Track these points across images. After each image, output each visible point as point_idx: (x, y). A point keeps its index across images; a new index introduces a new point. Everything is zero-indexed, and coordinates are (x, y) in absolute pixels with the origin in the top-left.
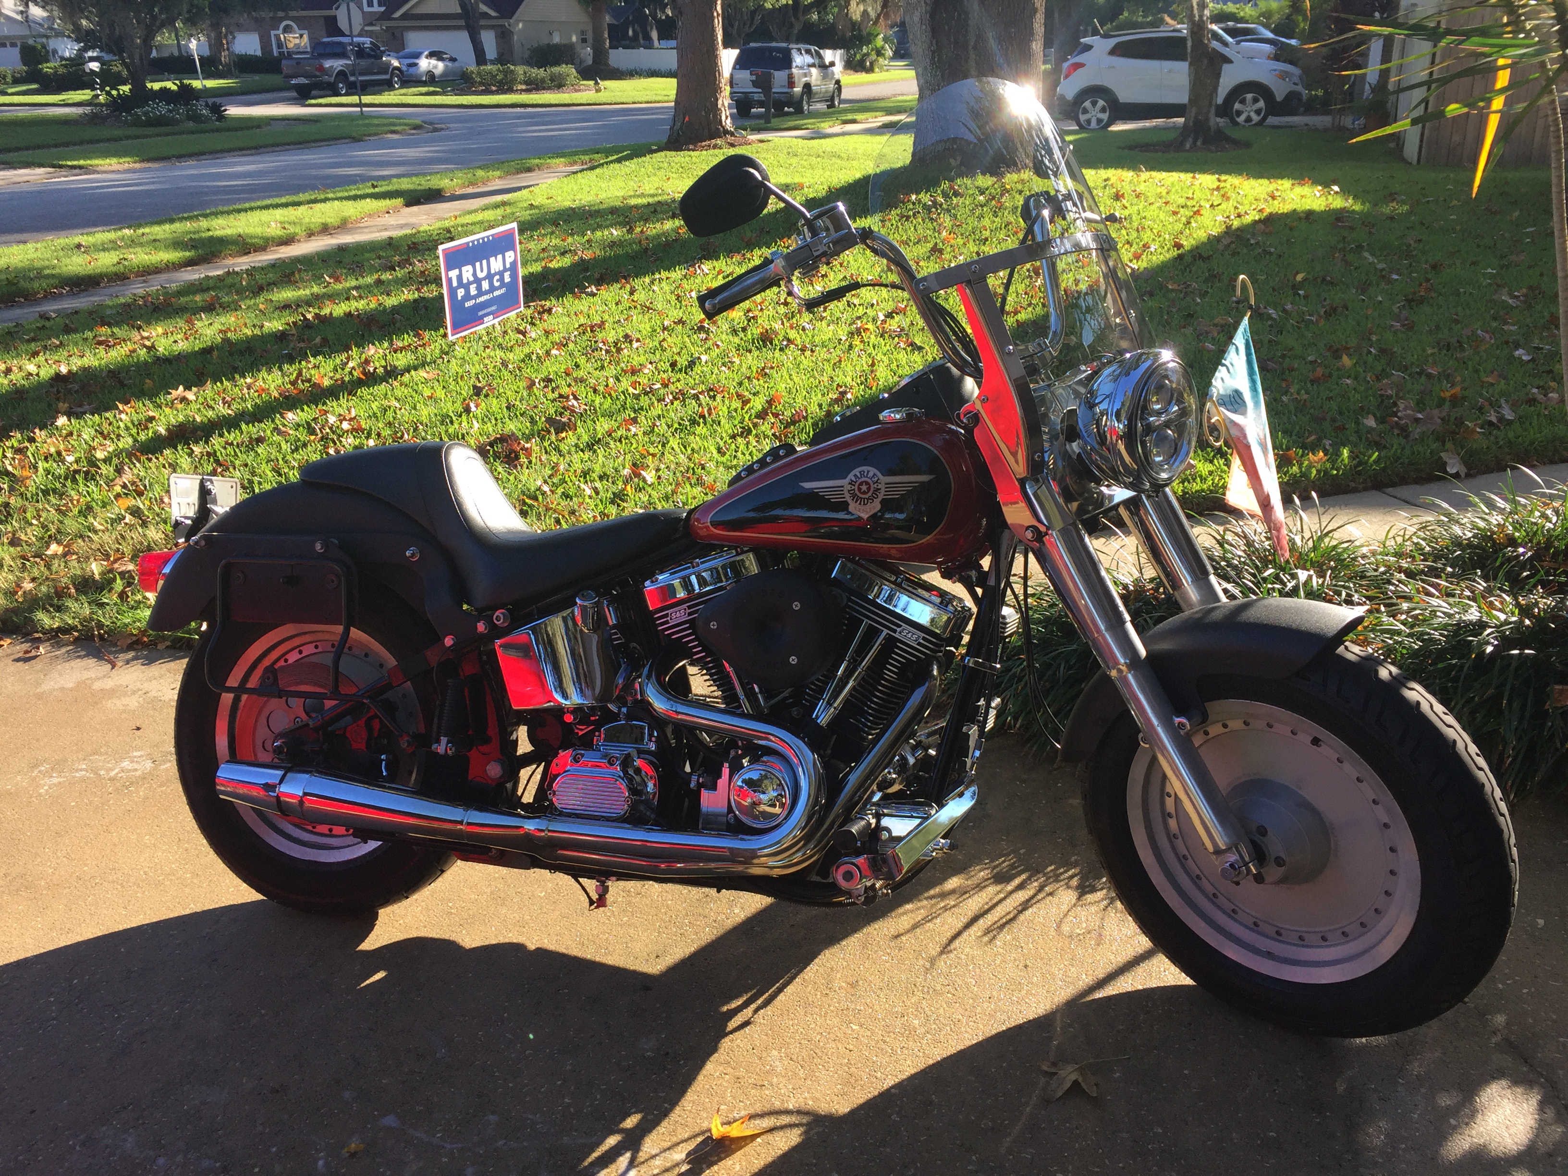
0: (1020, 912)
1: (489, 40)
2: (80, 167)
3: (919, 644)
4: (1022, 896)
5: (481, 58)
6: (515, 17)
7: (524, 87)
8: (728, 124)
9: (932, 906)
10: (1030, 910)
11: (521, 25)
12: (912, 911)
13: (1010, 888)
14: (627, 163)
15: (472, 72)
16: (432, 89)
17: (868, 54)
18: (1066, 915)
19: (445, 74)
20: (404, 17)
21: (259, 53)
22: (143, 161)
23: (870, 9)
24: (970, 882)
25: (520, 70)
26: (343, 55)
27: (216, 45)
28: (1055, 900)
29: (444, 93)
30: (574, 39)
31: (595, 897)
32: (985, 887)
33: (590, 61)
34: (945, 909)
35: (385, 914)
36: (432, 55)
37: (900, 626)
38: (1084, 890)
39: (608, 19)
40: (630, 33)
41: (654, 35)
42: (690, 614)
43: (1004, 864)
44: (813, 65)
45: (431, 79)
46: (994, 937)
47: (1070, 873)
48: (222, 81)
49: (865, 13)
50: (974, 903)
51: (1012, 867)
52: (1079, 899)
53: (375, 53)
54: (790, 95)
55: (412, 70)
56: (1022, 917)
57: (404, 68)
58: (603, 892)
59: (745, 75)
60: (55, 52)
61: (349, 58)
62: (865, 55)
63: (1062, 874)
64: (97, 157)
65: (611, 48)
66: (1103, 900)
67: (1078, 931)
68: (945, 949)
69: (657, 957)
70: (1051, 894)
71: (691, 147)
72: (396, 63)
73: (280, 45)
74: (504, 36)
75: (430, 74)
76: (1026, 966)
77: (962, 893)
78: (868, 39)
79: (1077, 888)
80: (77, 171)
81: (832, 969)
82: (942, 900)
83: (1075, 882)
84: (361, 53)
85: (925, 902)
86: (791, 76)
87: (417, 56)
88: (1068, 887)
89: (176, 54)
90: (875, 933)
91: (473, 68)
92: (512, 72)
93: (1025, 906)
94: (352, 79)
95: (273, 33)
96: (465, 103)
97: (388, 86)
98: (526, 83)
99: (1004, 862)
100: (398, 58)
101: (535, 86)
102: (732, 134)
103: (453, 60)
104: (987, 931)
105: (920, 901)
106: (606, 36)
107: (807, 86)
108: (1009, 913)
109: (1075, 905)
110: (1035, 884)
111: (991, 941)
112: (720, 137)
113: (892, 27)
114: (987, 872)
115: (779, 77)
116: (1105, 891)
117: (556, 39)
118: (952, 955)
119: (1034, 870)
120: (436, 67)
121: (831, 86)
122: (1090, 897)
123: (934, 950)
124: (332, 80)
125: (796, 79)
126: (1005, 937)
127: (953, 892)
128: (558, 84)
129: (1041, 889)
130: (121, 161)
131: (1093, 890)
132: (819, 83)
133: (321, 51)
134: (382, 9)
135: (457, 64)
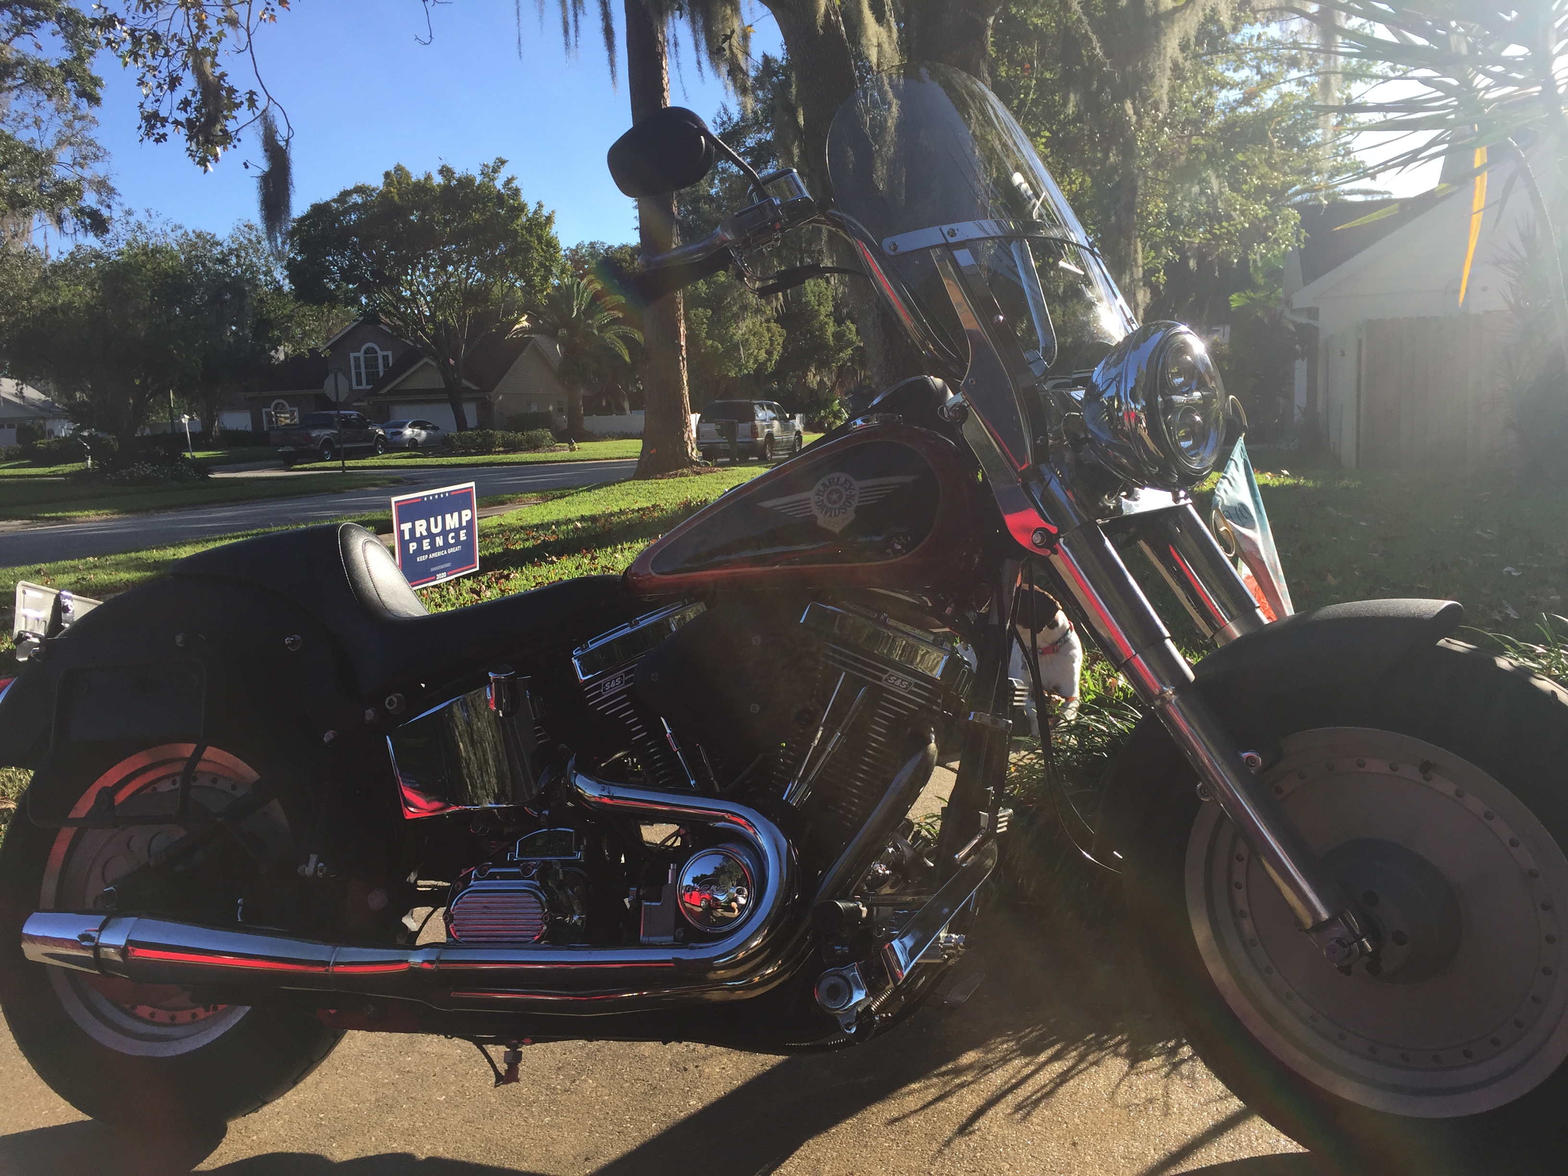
0: (1061, 1084)
1: (470, 411)
2: (58, 519)
3: (912, 693)
4: (1058, 1067)
5: (461, 424)
6: (496, 390)
7: (501, 449)
8: (695, 454)
9: (945, 1084)
10: (1071, 1082)
11: (501, 397)
12: (919, 1091)
13: (1042, 1058)
14: (596, 491)
15: (453, 437)
16: (413, 453)
17: (825, 417)
18: (1118, 1086)
19: (426, 441)
20: (392, 392)
21: (250, 428)
22: (122, 513)
23: (826, 379)
24: (990, 1056)
25: (499, 434)
26: (329, 426)
27: (208, 421)
28: (1102, 1070)
29: (425, 456)
30: (551, 408)
31: (502, 1067)
32: (1010, 1060)
33: (565, 426)
34: (962, 1086)
35: (234, 1126)
36: (413, 426)
37: (885, 672)
38: (1135, 1057)
39: (582, 391)
40: (604, 403)
41: (626, 405)
42: (627, 682)
43: (1032, 1034)
44: (775, 418)
45: (413, 443)
46: (1029, 1113)
47: (1117, 1040)
48: (211, 453)
49: (821, 383)
50: (998, 1078)
51: (1042, 1037)
52: (1132, 1066)
53: (362, 424)
54: (755, 443)
55: (396, 438)
56: (1062, 1090)
57: (388, 437)
58: (514, 1060)
59: (711, 427)
60: (51, 432)
61: (335, 429)
62: (823, 417)
63: (1106, 1041)
64: (76, 510)
65: (585, 415)
66: (1162, 1066)
67: (1136, 1101)
68: (964, 1129)
69: (587, 1159)
70: (1096, 1063)
71: (658, 476)
72: (381, 433)
73: (270, 422)
74: (485, 407)
75: (413, 441)
76: (1074, 1144)
77: (985, 1068)
78: (826, 403)
79: (1126, 1056)
80: (54, 522)
81: (818, 1160)
82: (957, 1077)
83: (1123, 1049)
84: (347, 423)
85: (935, 1080)
86: (754, 427)
87: (402, 425)
88: (1117, 1055)
89: (169, 431)
90: (874, 1117)
91: (453, 433)
92: (491, 435)
93: (1064, 1078)
94: (338, 446)
95: (264, 410)
96: (445, 463)
97: (373, 453)
98: (503, 446)
99: (1031, 1032)
100: (382, 428)
101: (512, 447)
102: (698, 464)
103: (435, 428)
104: (1019, 1107)
105: (929, 1078)
106: (581, 403)
107: (770, 436)
108: (1045, 1086)
109: (1127, 1074)
110: (1074, 1054)
111: (1024, 1118)
112: (687, 467)
113: (846, 395)
114: (1011, 1044)
115: (743, 428)
116: (1163, 1057)
117: (534, 409)
118: (975, 1137)
119: (1071, 1042)
120: (419, 435)
121: (792, 437)
122: (1145, 1065)
123: (948, 1131)
124: (318, 447)
125: (759, 430)
126: (1042, 1112)
127: (970, 1067)
128: (535, 446)
129: (1081, 1058)
130: (100, 512)
131: (1148, 1056)
132: (780, 434)
133: (308, 422)
134: (370, 387)
135: (439, 432)
